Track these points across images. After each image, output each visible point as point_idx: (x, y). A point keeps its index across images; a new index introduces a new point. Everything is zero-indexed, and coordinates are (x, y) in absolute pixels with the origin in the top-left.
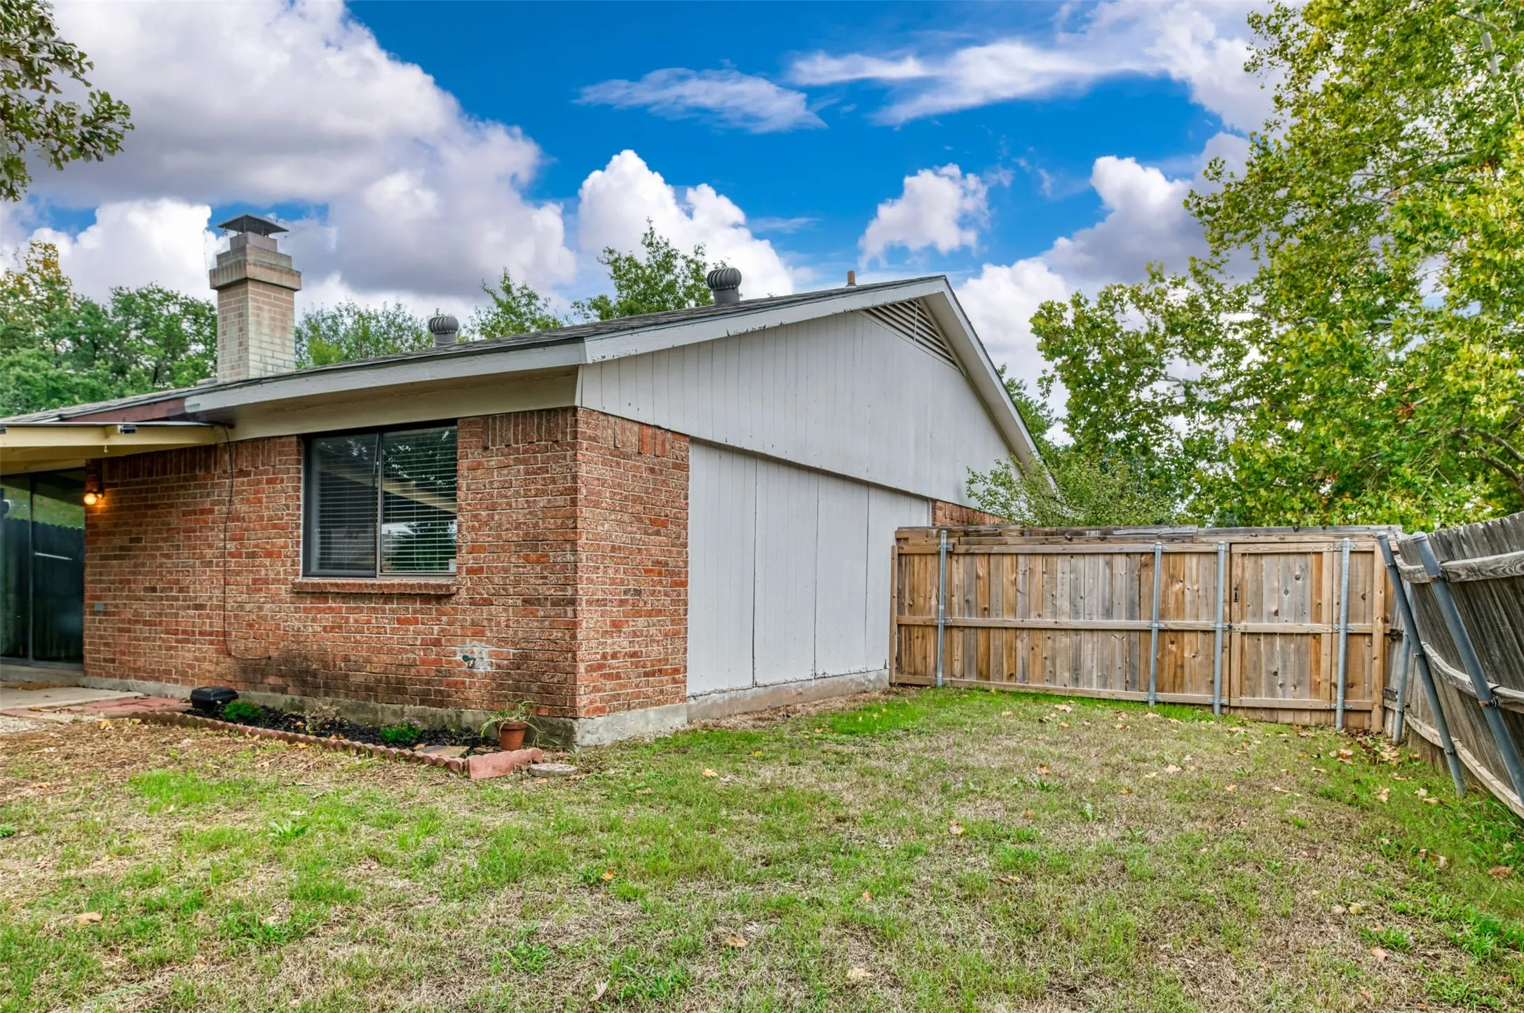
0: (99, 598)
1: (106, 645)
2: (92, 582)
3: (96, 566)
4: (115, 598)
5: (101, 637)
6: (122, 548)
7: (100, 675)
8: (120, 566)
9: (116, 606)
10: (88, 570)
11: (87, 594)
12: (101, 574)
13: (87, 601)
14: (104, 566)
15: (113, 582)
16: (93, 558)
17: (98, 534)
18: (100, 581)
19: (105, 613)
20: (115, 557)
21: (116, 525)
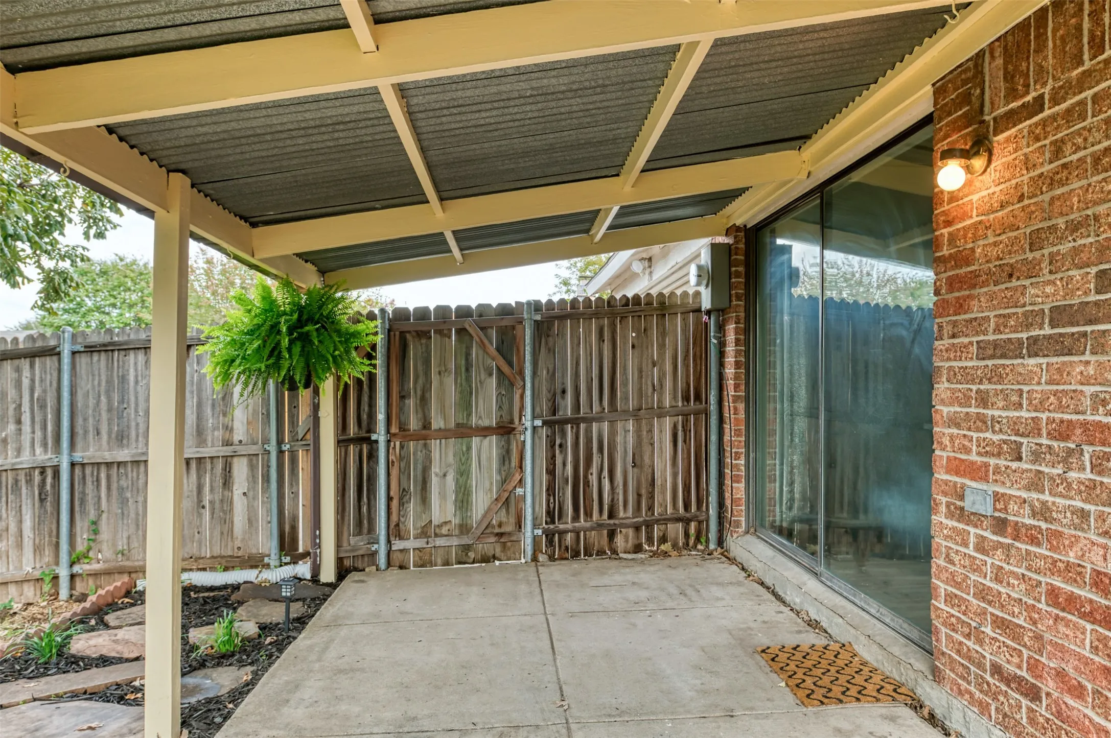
0: (978, 473)
1: (1000, 624)
2: (954, 422)
3: (967, 376)
4: (1036, 483)
5: (983, 593)
6: (1059, 315)
7: (984, 709)
8: (1058, 376)
9: (1043, 512)
10: (942, 388)
11: (941, 455)
12: (983, 400)
13: (941, 475)
14: (995, 376)
15: (1034, 429)
16: (960, 351)
17: (972, 281)
18: (982, 423)
19: (1000, 525)
20: (1035, 347)
21: (1036, 241)
